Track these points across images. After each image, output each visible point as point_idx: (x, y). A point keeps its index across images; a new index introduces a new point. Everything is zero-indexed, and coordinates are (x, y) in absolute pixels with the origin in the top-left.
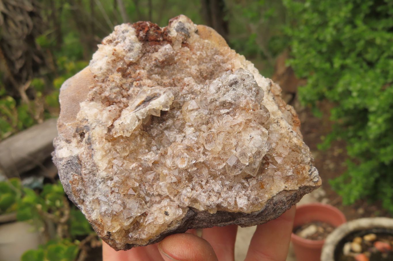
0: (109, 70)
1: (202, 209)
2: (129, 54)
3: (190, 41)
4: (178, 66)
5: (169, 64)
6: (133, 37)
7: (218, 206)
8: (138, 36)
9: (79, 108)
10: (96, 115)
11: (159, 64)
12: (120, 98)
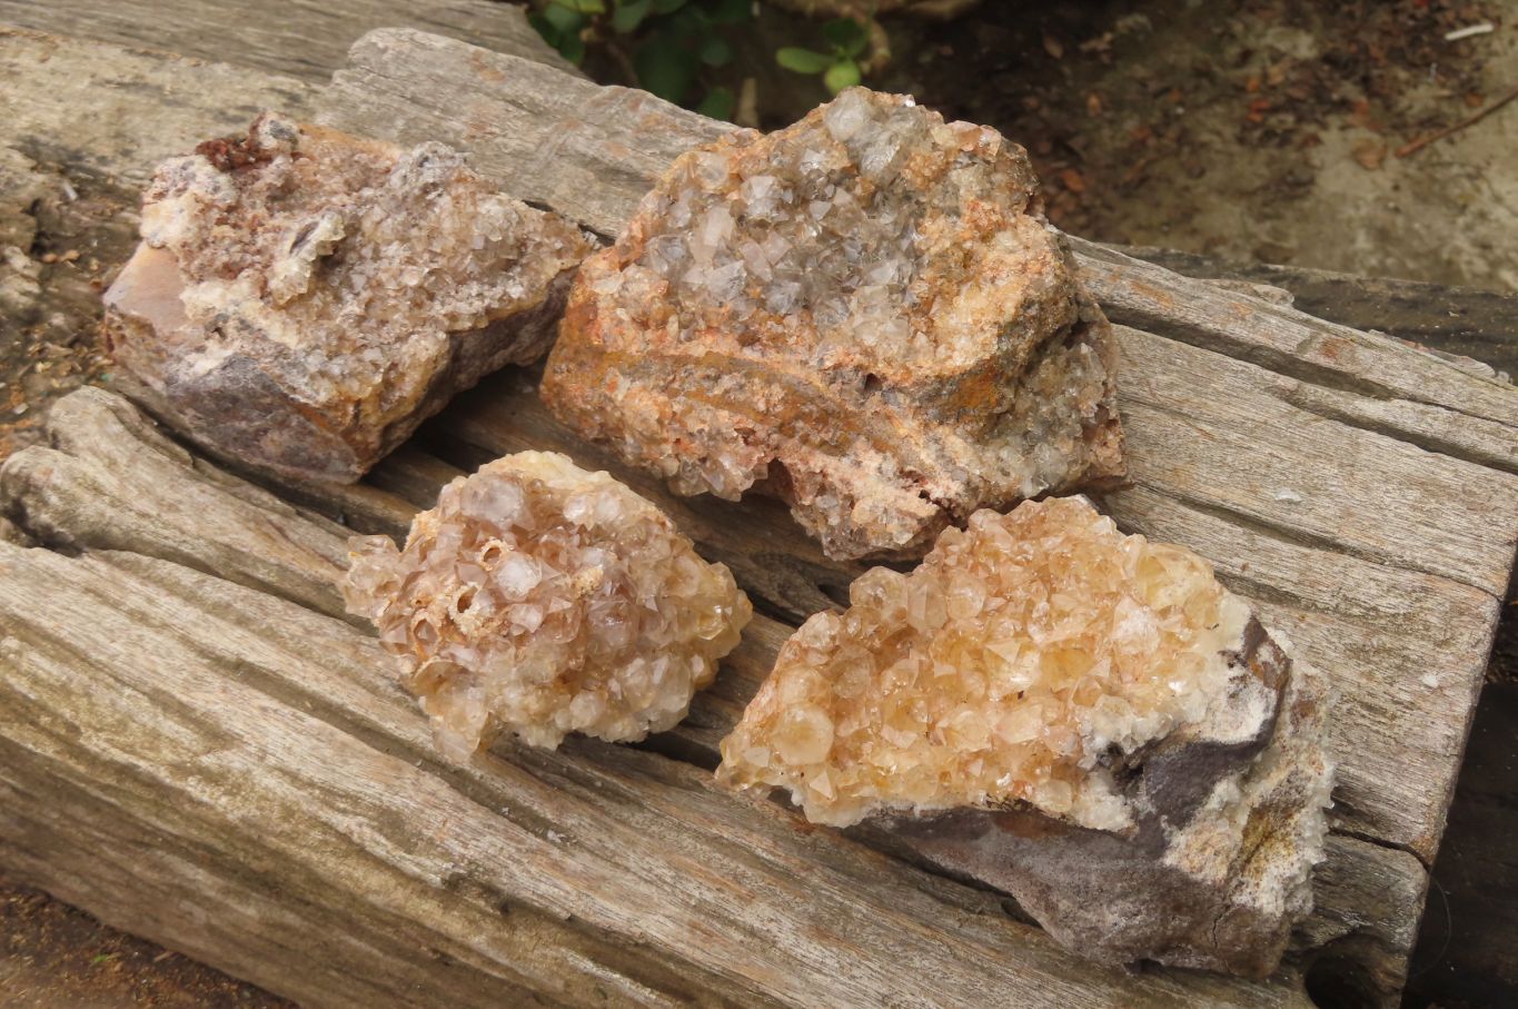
0: (201, 228)
1: (468, 325)
2: (219, 195)
3: (302, 147)
4: (305, 188)
5: (291, 191)
6: (209, 168)
7: (488, 311)
8: (215, 164)
9: (182, 304)
10: (223, 296)
11: (278, 193)
12: (249, 258)
